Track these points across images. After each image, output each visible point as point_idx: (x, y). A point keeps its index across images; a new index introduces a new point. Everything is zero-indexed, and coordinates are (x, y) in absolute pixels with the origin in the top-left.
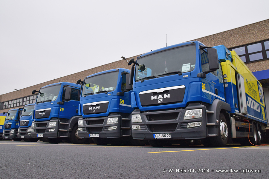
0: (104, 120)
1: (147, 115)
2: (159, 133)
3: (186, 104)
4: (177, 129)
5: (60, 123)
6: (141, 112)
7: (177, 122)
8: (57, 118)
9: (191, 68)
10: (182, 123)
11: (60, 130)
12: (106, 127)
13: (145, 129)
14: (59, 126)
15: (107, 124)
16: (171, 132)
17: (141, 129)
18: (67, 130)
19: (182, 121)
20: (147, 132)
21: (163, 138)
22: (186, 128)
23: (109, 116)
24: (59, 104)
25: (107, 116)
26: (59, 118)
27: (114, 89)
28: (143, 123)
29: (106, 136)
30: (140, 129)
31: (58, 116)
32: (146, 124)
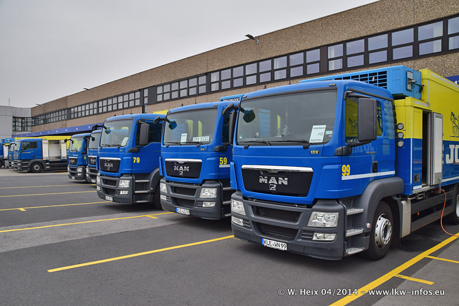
0: (196, 189)
1: (252, 206)
2: (270, 239)
3: (312, 200)
4: (298, 239)
5: (136, 181)
6: (245, 198)
7: (297, 228)
8: (131, 174)
9: (326, 136)
10: (305, 231)
11: (136, 192)
12: (199, 201)
13: (250, 228)
14: (134, 186)
15: (200, 197)
16: (287, 241)
17: (244, 226)
18: (146, 192)
19: (305, 228)
20: (253, 234)
21: (276, 247)
22: (311, 239)
23: (203, 185)
24: (131, 151)
25: (201, 185)
26: (133, 174)
27: (210, 140)
28: (247, 218)
29: (200, 215)
30: (242, 225)
31: (132, 171)
32: (251, 219)
